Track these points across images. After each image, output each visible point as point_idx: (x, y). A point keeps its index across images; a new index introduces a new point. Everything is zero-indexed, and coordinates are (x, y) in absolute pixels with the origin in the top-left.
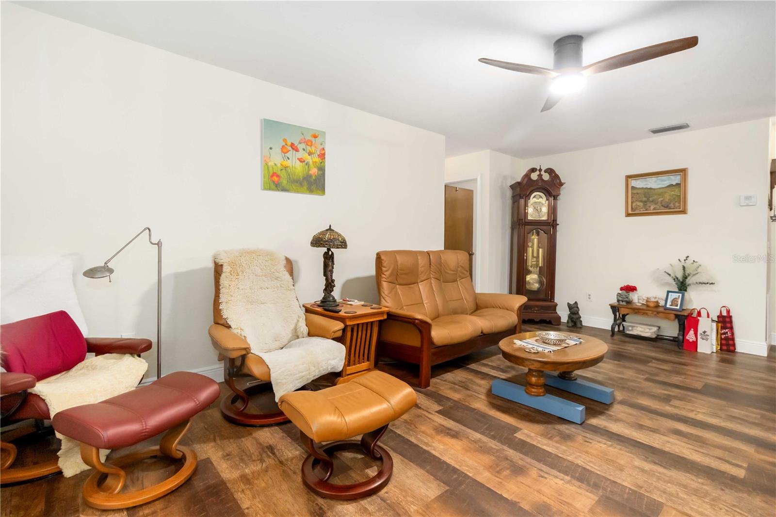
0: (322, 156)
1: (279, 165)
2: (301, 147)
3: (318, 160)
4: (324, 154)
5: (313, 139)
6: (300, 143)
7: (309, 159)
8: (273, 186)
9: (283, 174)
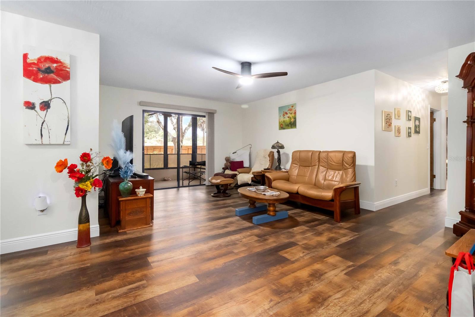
0: (295, 113)
1: (282, 121)
2: (288, 113)
3: (293, 115)
4: (296, 112)
5: (292, 108)
6: (288, 111)
7: (291, 116)
8: (281, 128)
9: (284, 124)
